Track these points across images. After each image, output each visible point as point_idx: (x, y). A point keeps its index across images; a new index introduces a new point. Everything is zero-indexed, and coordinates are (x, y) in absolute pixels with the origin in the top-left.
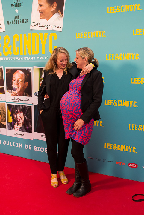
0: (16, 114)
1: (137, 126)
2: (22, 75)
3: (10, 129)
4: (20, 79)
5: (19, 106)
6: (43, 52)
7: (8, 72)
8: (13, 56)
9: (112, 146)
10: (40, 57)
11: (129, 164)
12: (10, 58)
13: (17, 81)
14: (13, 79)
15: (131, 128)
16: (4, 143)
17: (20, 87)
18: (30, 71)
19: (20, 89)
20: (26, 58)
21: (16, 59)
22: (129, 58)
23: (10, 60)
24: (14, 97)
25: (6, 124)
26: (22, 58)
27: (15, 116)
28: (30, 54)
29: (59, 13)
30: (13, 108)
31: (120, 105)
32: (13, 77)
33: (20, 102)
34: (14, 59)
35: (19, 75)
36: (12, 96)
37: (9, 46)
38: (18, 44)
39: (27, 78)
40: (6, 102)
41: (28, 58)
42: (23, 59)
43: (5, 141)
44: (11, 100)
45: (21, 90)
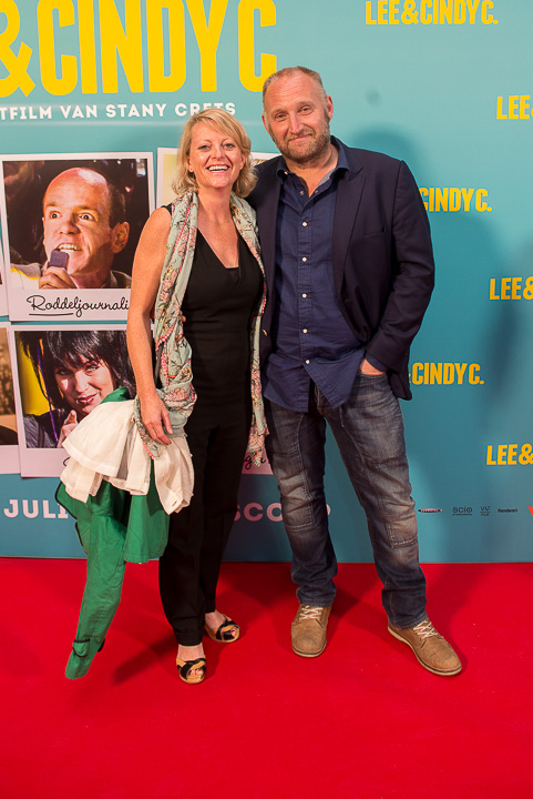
0: (70, 375)
2: (96, 189)
3: (41, 444)
4: (86, 208)
5: (87, 334)
6: (209, 82)
7: (12, 178)
8: (40, 96)
10: (192, 105)
12: (23, 109)
13: (67, 217)
14: (48, 210)
16: (6, 511)
17: (85, 248)
18: (141, 172)
19: (87, 254)
20: (118, 111)
21: (57, 115)
23: (23, 117)
24: (52, 295)
25: (18, 423)
26: (92, 111)
27: (65, 383)
28: (136, 87)
30: (51, 345)
32: (48, 199)
33: (87, 315)
34: (46, 112)
35: (82, 189)
36: (44, 292)
37: (15, 48)
38: (67, 40)
39: (124, 202)
40: (13, 323)
41: (127, 111)
42: (102, 113)
43: (14, 503)
44: (37, 311)
45: (91, 260)
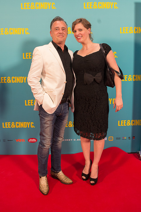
1: (32, 101)
9: (10, 125)
11: (29, 140)
15: (27, 104)
22: (19, 32)
31: (14, 82)
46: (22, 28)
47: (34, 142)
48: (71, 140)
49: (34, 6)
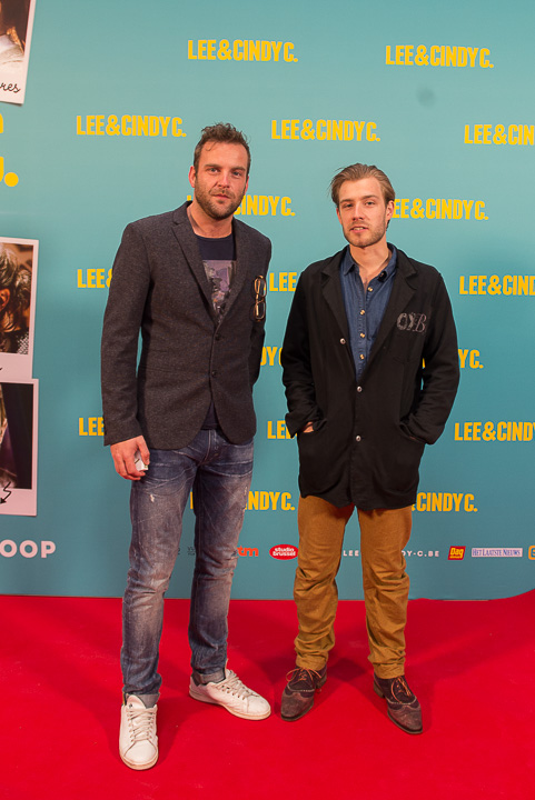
11: (273, 550)
22: (261, 209)
29: (10, 37)
46: (271, 197)
47: (290, 557)
48: (409, 553)
49: (313, 131)
